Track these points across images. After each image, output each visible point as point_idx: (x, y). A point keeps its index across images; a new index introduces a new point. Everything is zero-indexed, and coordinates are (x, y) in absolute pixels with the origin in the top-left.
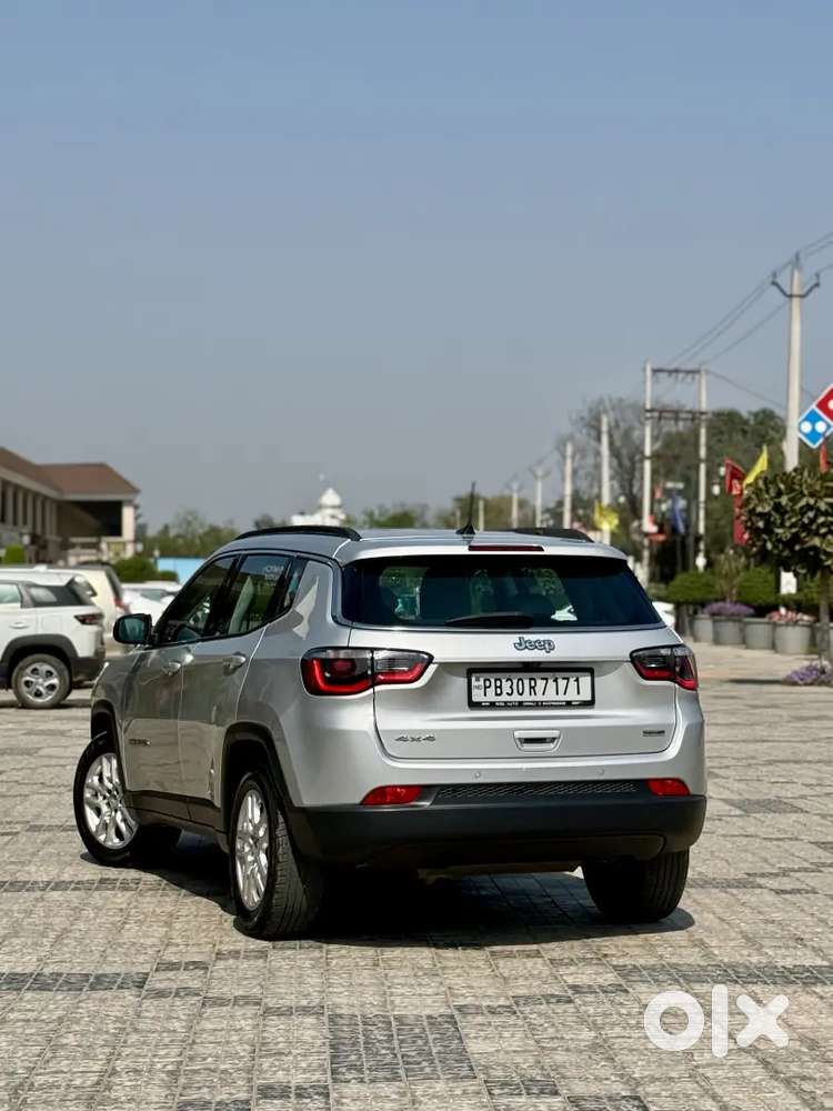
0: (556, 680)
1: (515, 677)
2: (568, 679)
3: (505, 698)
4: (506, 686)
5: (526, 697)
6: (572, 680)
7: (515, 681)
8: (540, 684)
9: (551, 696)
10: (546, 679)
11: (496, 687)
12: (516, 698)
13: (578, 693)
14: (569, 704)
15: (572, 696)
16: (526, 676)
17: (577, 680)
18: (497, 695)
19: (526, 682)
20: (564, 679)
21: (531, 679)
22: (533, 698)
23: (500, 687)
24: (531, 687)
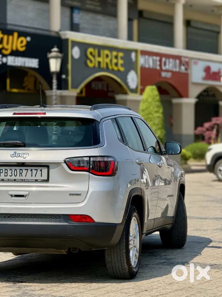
0: (31, 170)
1: (13, 168)
2: (37, 170)
3: (8, 177)
4: (9, 173)
5: (18, 177)
6: (39, 170)
7: (13, 170)
8: (24, 172)
9: (29, 177)
10: (27, 170)
11: (5, 173)
12: (13, 177)
13: (41, 176)
14: (36, 181)
15: (38, 177)
16: (18, 168)
17: (41, 170)
18: (5, 176)
19: (18, 171)
20: (35, 170)
21: (20, 170)
22: (21, 178)
23: (7, 173)
24: (20, 173)
